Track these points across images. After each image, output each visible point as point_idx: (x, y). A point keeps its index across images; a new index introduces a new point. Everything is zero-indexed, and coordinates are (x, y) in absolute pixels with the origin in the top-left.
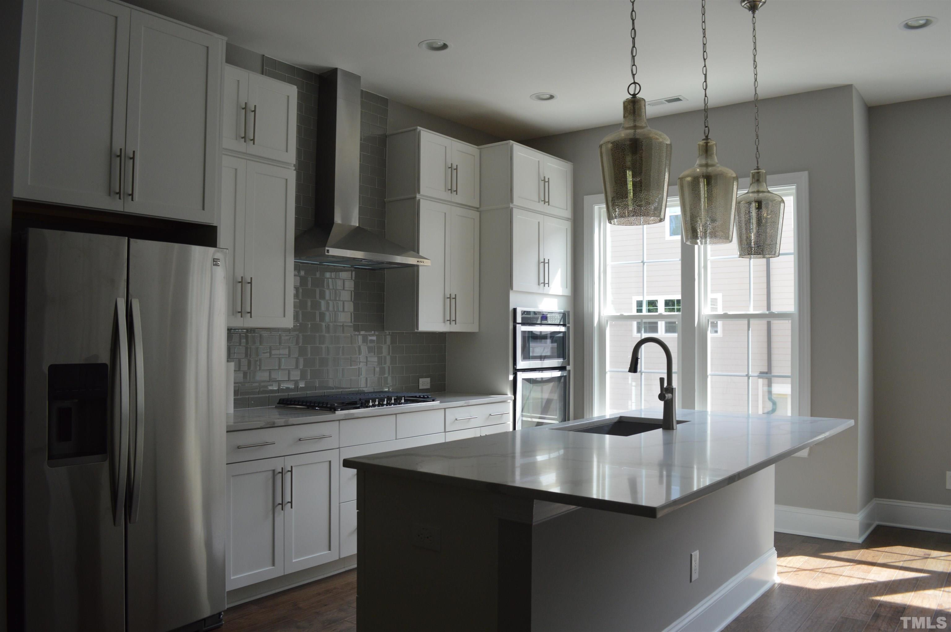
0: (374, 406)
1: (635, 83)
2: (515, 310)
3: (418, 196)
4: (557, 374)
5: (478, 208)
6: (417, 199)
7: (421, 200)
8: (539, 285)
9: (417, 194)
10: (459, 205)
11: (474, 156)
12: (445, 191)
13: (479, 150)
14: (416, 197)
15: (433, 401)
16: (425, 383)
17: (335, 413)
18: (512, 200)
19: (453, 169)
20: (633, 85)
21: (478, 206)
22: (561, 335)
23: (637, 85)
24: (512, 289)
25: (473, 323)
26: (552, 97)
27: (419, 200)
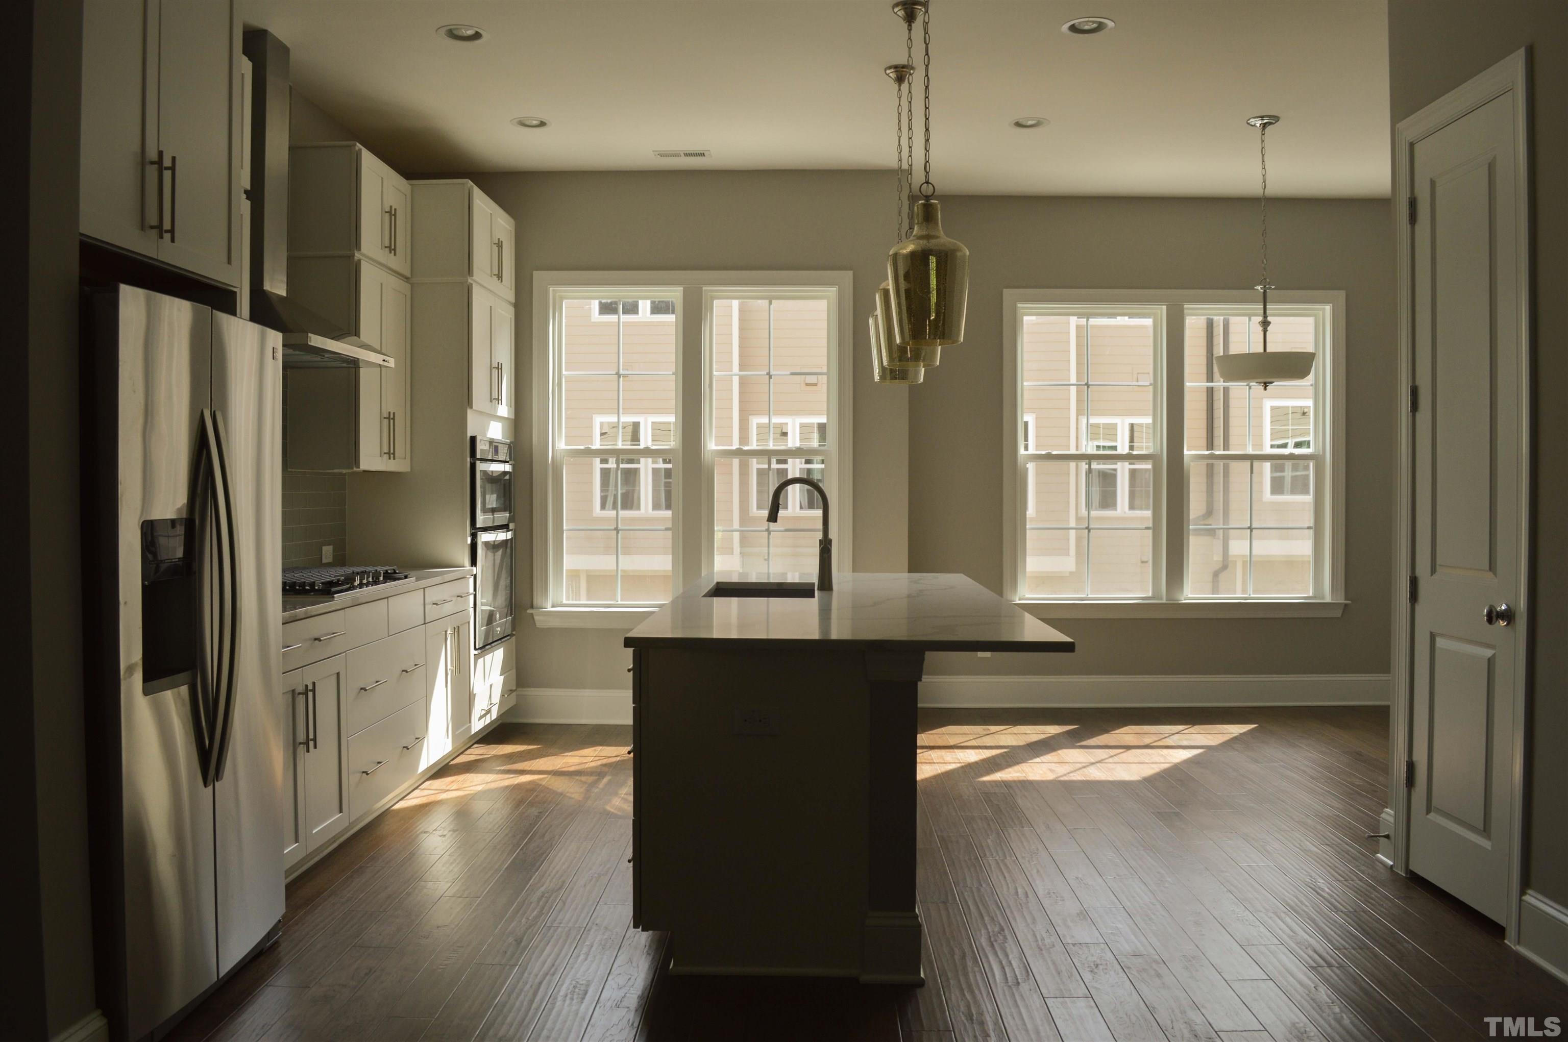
0: (361, 585)
1: (927, 182)
2: (473, 439)
3: (357, 255)
4: (502, 536)
5: (407, 278)
6: (356, 258)
7: (363, 263)
8: (491, 401)
9: (356, 252)
10: (390, 272)
11: (406, 195)
12: (382, 249)
13: (410, 187)
14: (354, 255)
15: (406, 577)
16: (327, 552)
17: (333, 597)
18: (470, 271)
19: (392, 214)
20: (925, 185)
21: (410, 276)
22: (507, 477)
23: (930, 185)
24: (471, 407)
25: (405, 458)
26: (542, 124)
27: (359, 261)
